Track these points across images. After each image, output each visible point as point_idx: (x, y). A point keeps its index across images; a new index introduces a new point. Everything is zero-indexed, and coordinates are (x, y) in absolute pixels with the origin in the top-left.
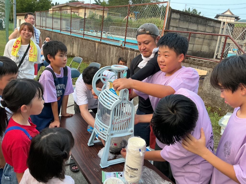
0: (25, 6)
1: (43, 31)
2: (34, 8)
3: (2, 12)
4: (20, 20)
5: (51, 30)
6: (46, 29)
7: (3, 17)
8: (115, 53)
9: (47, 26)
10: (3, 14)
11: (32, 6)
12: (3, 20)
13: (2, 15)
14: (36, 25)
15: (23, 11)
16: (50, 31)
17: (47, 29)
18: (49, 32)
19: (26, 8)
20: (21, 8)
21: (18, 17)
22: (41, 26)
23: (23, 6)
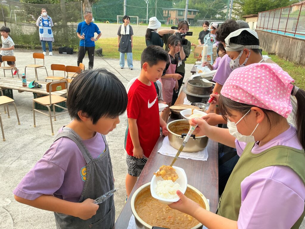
8: (300, 47)
21: (246, 19)
22: (260, 27)
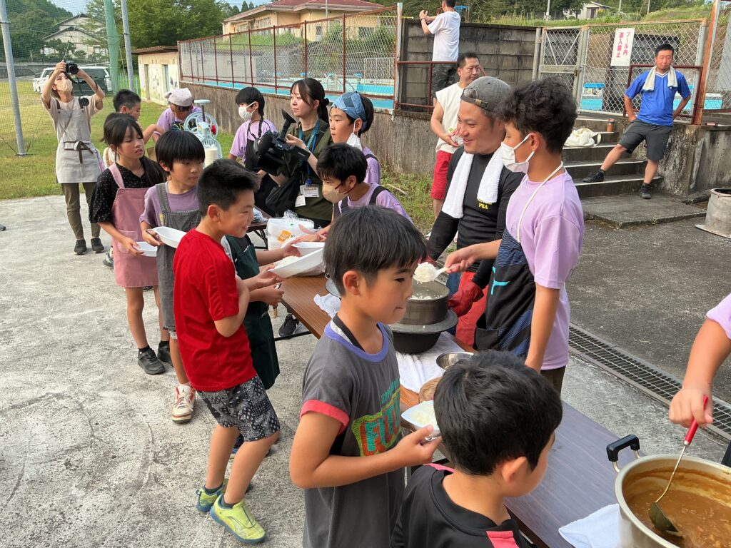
0: (157, 27)
1: (198, 88)
2: (178, 29)
3: (101, 50)
4: (147, 65)
5: (214, 84)
6: (205, 84)
7: (104, 61)
9: (206, 75)
10: (104, 55)
11: (175, 24)
12: (105, 71)
13: (104, 57)
14: (184, 75)
15: (154, 39)
16: (212, 87)
17: (207, 83)
18: (210, 90)
19: (159, 32)
20: (149, 34)
21: (140, 58)
22: (193, 77)
23: (150, 26)
